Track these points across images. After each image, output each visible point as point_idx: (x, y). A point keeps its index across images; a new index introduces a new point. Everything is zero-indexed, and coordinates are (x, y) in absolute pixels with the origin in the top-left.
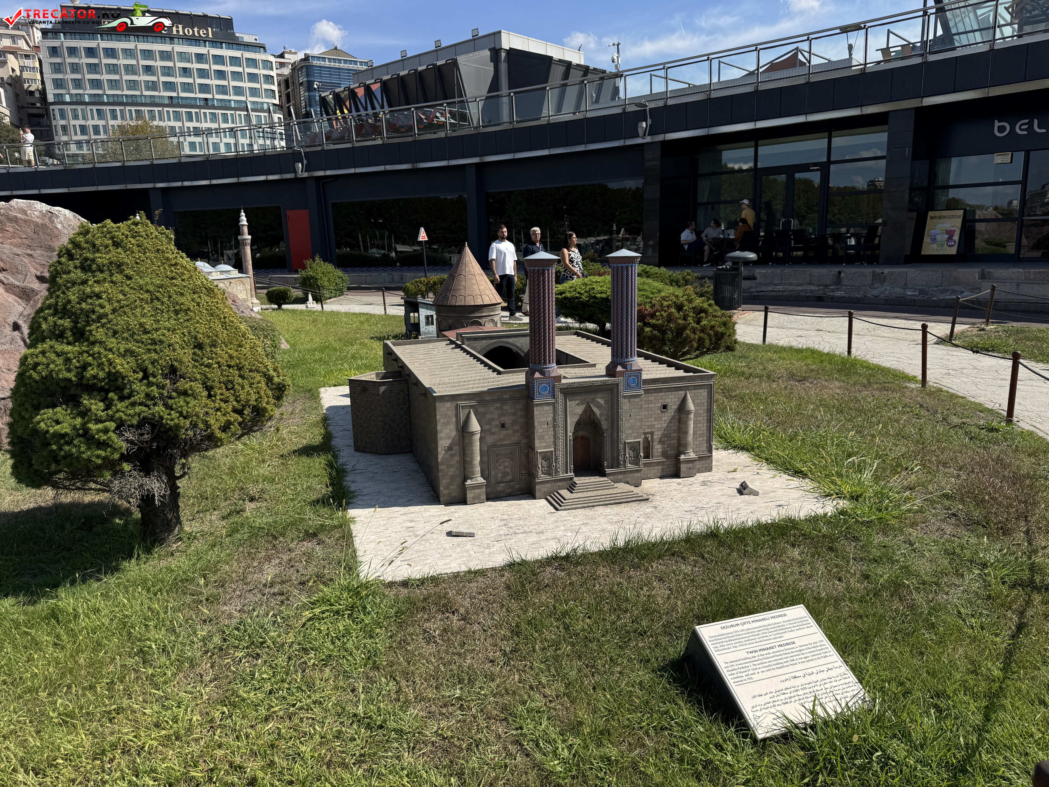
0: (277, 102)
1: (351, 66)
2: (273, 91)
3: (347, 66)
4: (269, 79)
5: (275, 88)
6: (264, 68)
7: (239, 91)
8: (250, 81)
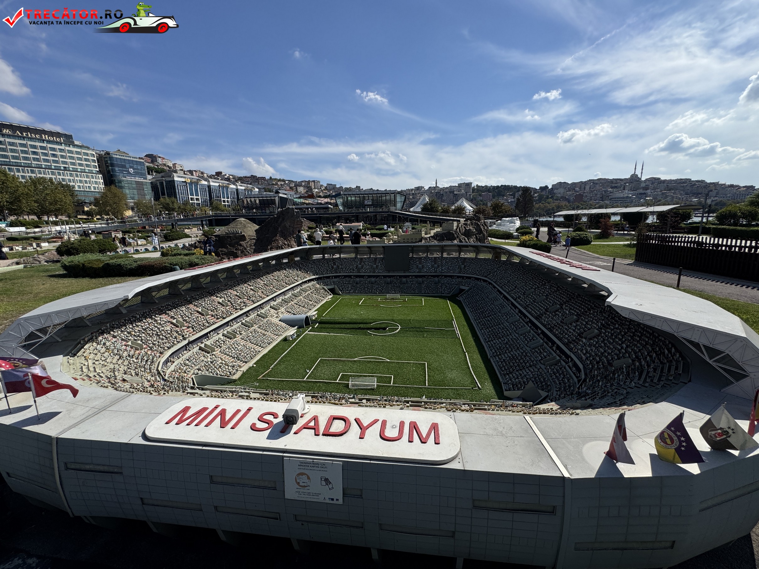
0: (98, 170)
1: (129, 159)
2: (96, 166)
3: (127, 158)
4: (94, 161)
5: (96, 164)
6: (91, 157)
7: (80, 165)
8: (85, 161)
